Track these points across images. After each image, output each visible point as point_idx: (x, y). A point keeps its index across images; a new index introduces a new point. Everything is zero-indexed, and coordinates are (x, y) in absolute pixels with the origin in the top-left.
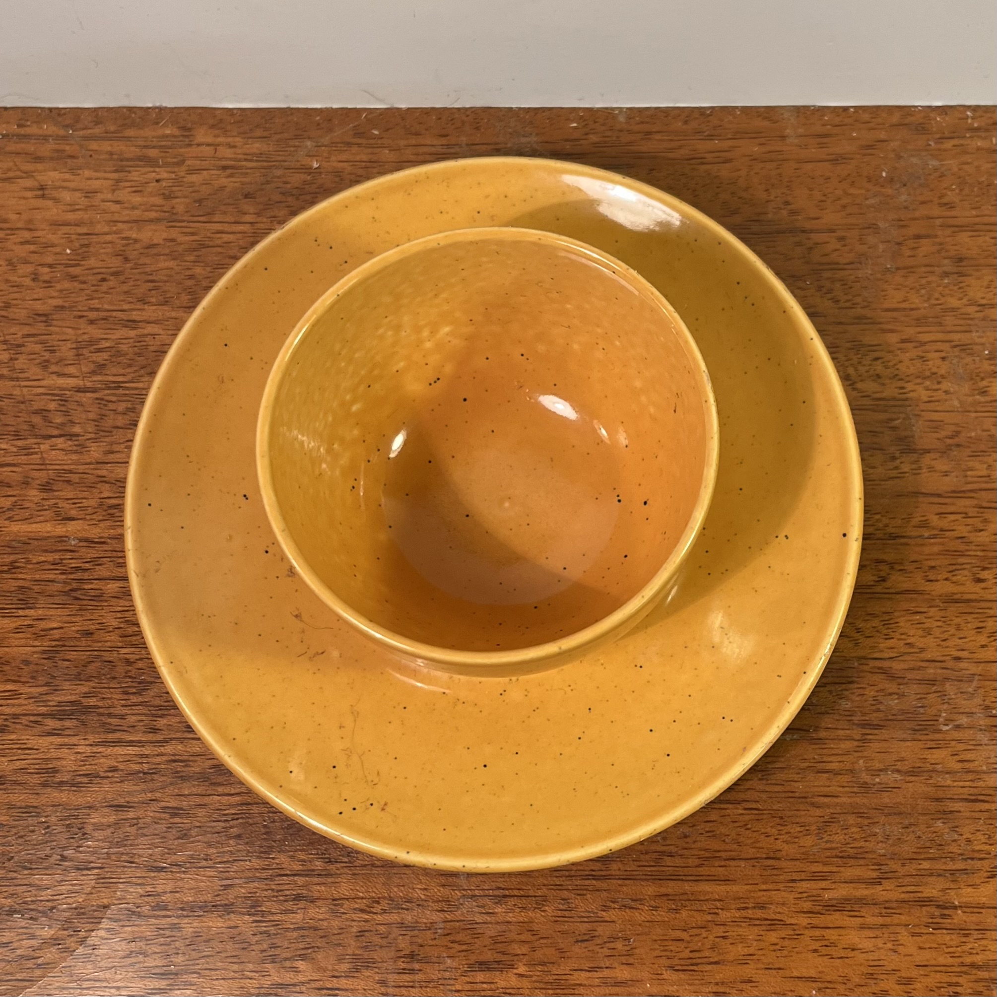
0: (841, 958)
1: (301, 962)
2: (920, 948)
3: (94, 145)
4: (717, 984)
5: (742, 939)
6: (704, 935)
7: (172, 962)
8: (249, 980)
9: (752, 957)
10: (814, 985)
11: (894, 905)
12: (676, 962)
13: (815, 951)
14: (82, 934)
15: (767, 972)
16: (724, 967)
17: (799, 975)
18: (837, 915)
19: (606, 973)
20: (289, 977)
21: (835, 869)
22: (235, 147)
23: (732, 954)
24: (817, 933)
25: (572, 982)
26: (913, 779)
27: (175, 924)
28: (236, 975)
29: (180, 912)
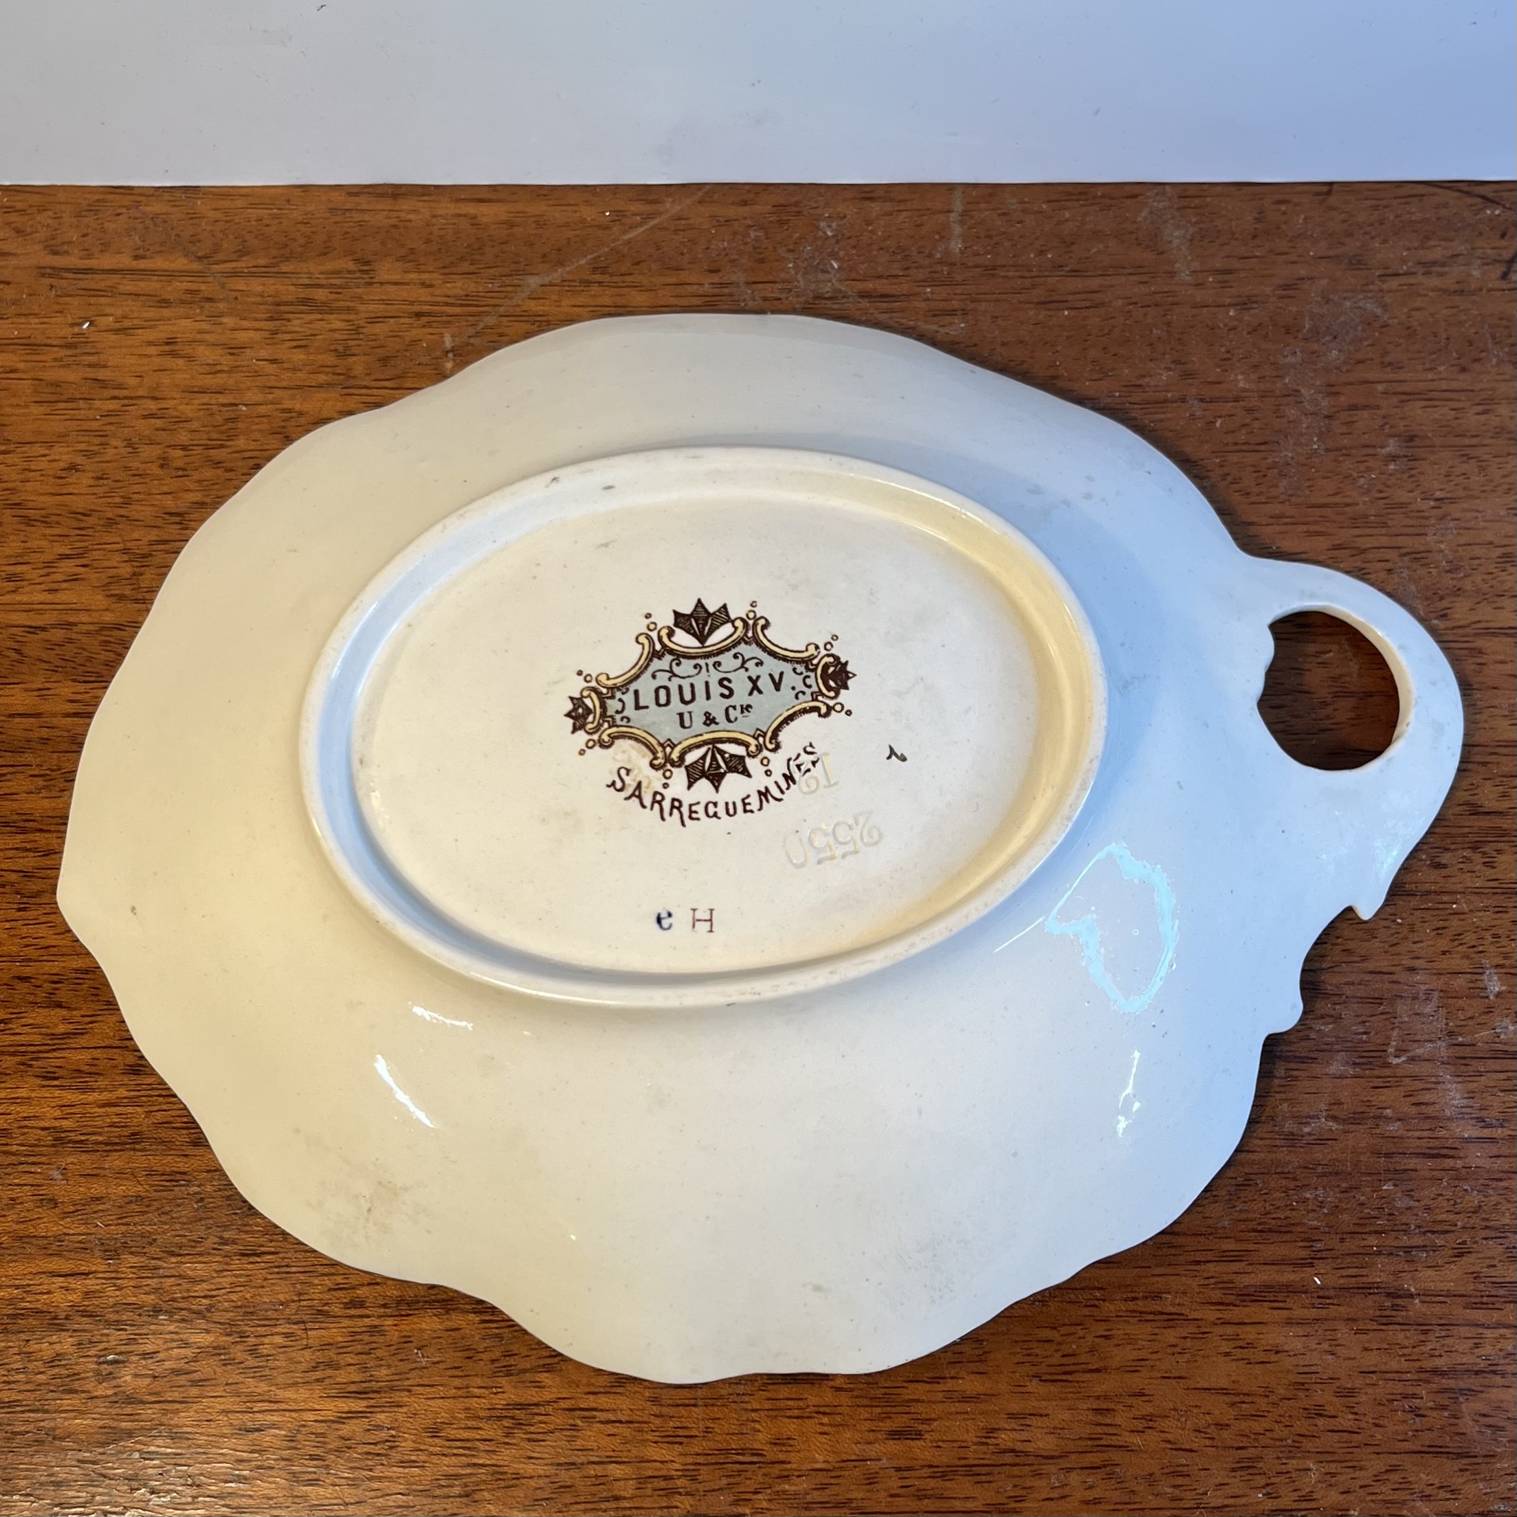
0: (1262, 1363)
1: (545, 1375)
2: (1366, 1349)
3: (240, 284)
4: (1098, 1398)
5: (1130, 1340)
6: (1081, 1333)
7: (371, 1376)
8: (476, 1399)
9: (1143, 1363)
10: (1225, 1398)
11: (1332, 1293)
12: (1043, 1369)
13: (1227, 1354)
14: (252, 1340)
15: (1164, 1381)
16: (1107, 1376)
17: (1206, 1386)
18: (1254, 1308)
19: (950, 1385)
20: (532, 1395)
21: (1252, 1247)
22: (431, 286)
23: (1118, 1359)
24: (1230, 1330)
25: (907, 1397)
26: (1353, 1127)
27: (376, 1326)
28: (460, 1393)
29: (382, 1310)
